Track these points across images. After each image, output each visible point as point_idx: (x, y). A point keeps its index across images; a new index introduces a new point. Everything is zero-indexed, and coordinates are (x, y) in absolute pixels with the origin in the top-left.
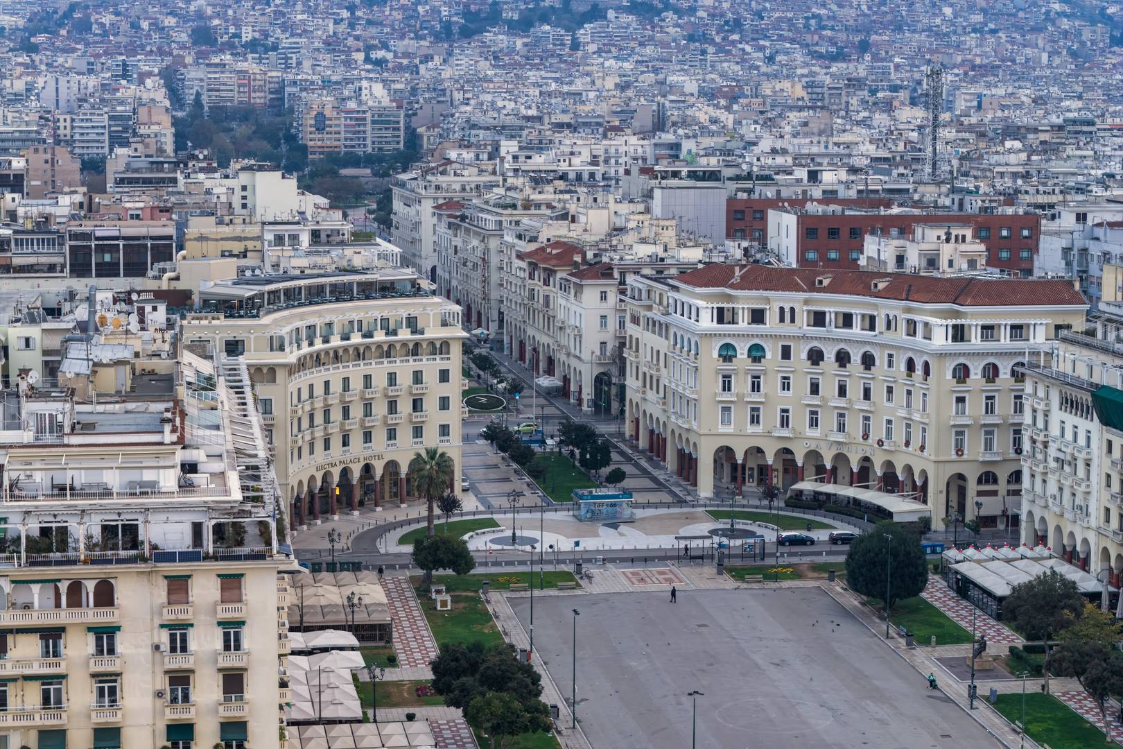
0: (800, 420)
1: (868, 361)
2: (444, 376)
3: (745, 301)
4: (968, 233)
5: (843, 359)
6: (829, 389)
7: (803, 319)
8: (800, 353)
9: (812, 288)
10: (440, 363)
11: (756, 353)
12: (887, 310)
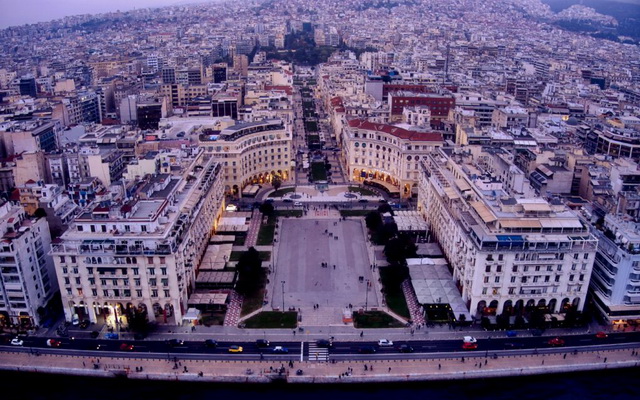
0: (374, 164)
1: (390, 150)
2: (286, 150)
3: (361, 132)
4: (427, 110)
5: (384, 149)
6: (381, 156)
7: (375, 137)
8: (374, 146)
9: (378, 130)
10: (285, 146)
11: (364, 145)
12: (394, 138)
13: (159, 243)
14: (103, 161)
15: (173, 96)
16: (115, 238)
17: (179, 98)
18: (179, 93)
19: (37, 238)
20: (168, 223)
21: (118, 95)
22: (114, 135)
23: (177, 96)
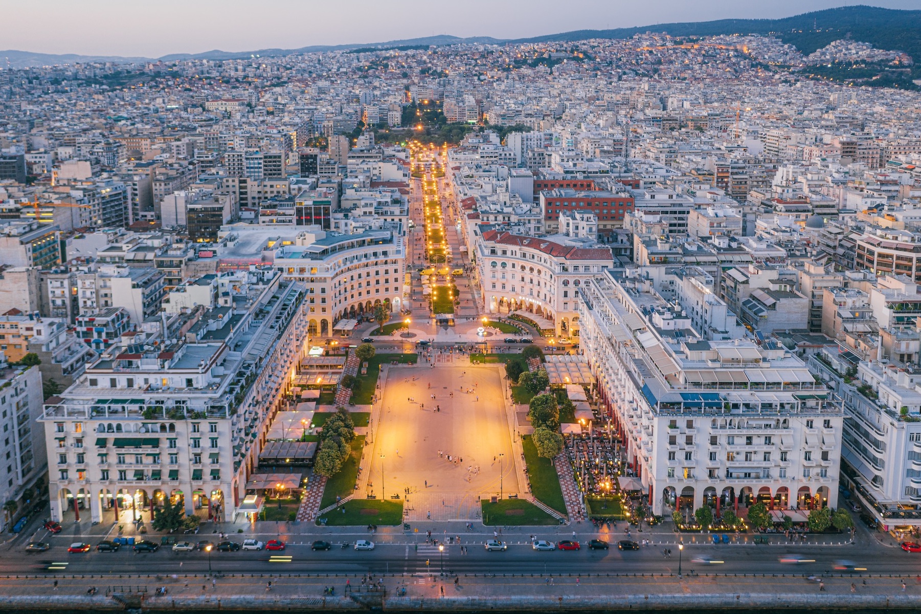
0: (518, 289)
1: (539, 272)
2: (396, 271)
3: (500, 247)
4: (592, 216)
5: (532, 270)
6: (527, 280)
7: (518, 255)
8: (518, 268)
9: (522, 245)
10: (394, 266)
11: (504, 265)
12: (545, 256)
13: (211, 404)
14: (134, 286)
15: (241, 193)
16: (147, 397)
17: (249, 196)
18: (248, 190)
19: (21, 397)
20: (225, 375)
21: (158, 189)
22: (152, 249)
23: (246, 193)
